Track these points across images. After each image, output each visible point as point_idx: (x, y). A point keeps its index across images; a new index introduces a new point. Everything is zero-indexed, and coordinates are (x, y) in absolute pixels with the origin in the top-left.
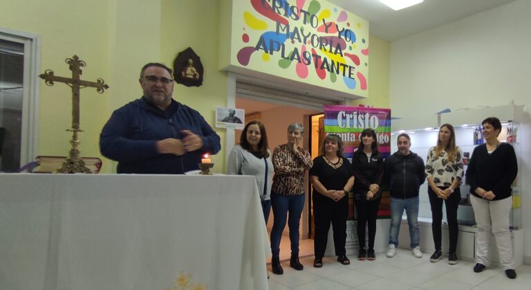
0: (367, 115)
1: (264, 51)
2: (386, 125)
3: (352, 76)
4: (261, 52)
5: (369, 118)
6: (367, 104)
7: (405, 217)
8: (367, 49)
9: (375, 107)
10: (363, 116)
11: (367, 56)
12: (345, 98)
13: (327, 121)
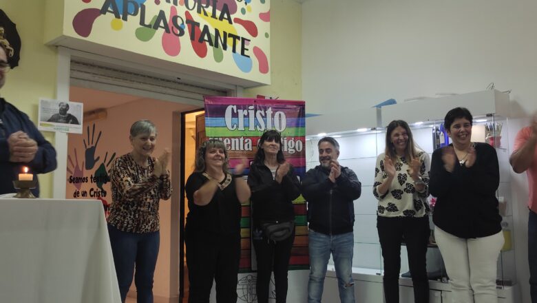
0: (269, 112)
1: (113, 15)
2: (297, 125)
3: (246, 53)
4: (109, 16)
5: (273, 116)
6: (268, 94)
7: (331, 267)
8: (269, 13)
9: (281, 98)
10: (263, 112)
11: (269, 23)
12: (236, 86)
13: (208, 121)
